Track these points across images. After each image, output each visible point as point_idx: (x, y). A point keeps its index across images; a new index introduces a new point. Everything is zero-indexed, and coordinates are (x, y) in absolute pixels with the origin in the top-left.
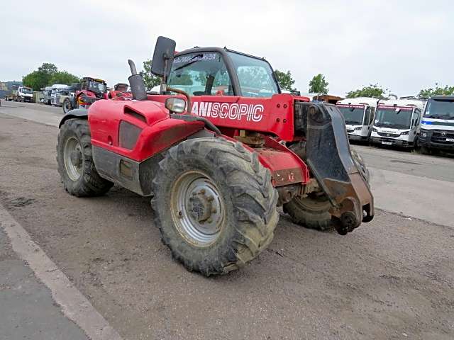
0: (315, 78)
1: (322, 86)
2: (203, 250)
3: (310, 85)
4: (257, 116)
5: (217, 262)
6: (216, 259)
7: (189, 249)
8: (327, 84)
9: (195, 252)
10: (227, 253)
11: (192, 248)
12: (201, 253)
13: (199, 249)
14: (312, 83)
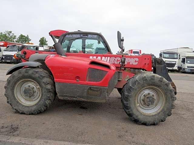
0: (41, 39)
1: (45, 42)
2: (155, 115)
3: (39, 42)
4: (135, 62)
5: (164, 118)
6: (163, 117)
7: (148, 117)
8: (47, 41)
9: (151, 117)
10: (168, 113)
11: (149, 116)
12: (155, 117)
13: (153, 116)
14: (40, 41)
